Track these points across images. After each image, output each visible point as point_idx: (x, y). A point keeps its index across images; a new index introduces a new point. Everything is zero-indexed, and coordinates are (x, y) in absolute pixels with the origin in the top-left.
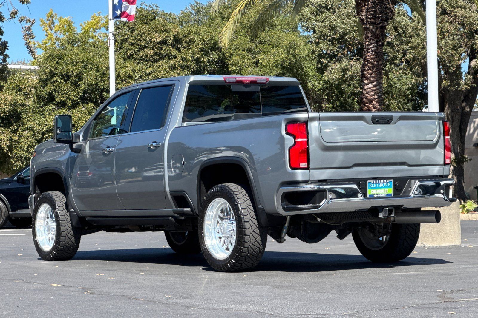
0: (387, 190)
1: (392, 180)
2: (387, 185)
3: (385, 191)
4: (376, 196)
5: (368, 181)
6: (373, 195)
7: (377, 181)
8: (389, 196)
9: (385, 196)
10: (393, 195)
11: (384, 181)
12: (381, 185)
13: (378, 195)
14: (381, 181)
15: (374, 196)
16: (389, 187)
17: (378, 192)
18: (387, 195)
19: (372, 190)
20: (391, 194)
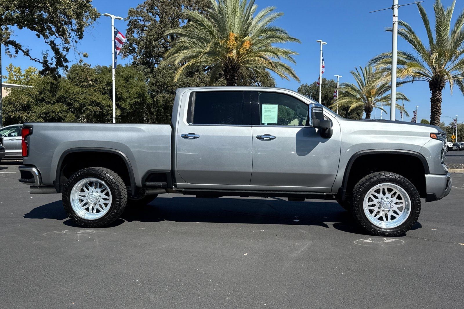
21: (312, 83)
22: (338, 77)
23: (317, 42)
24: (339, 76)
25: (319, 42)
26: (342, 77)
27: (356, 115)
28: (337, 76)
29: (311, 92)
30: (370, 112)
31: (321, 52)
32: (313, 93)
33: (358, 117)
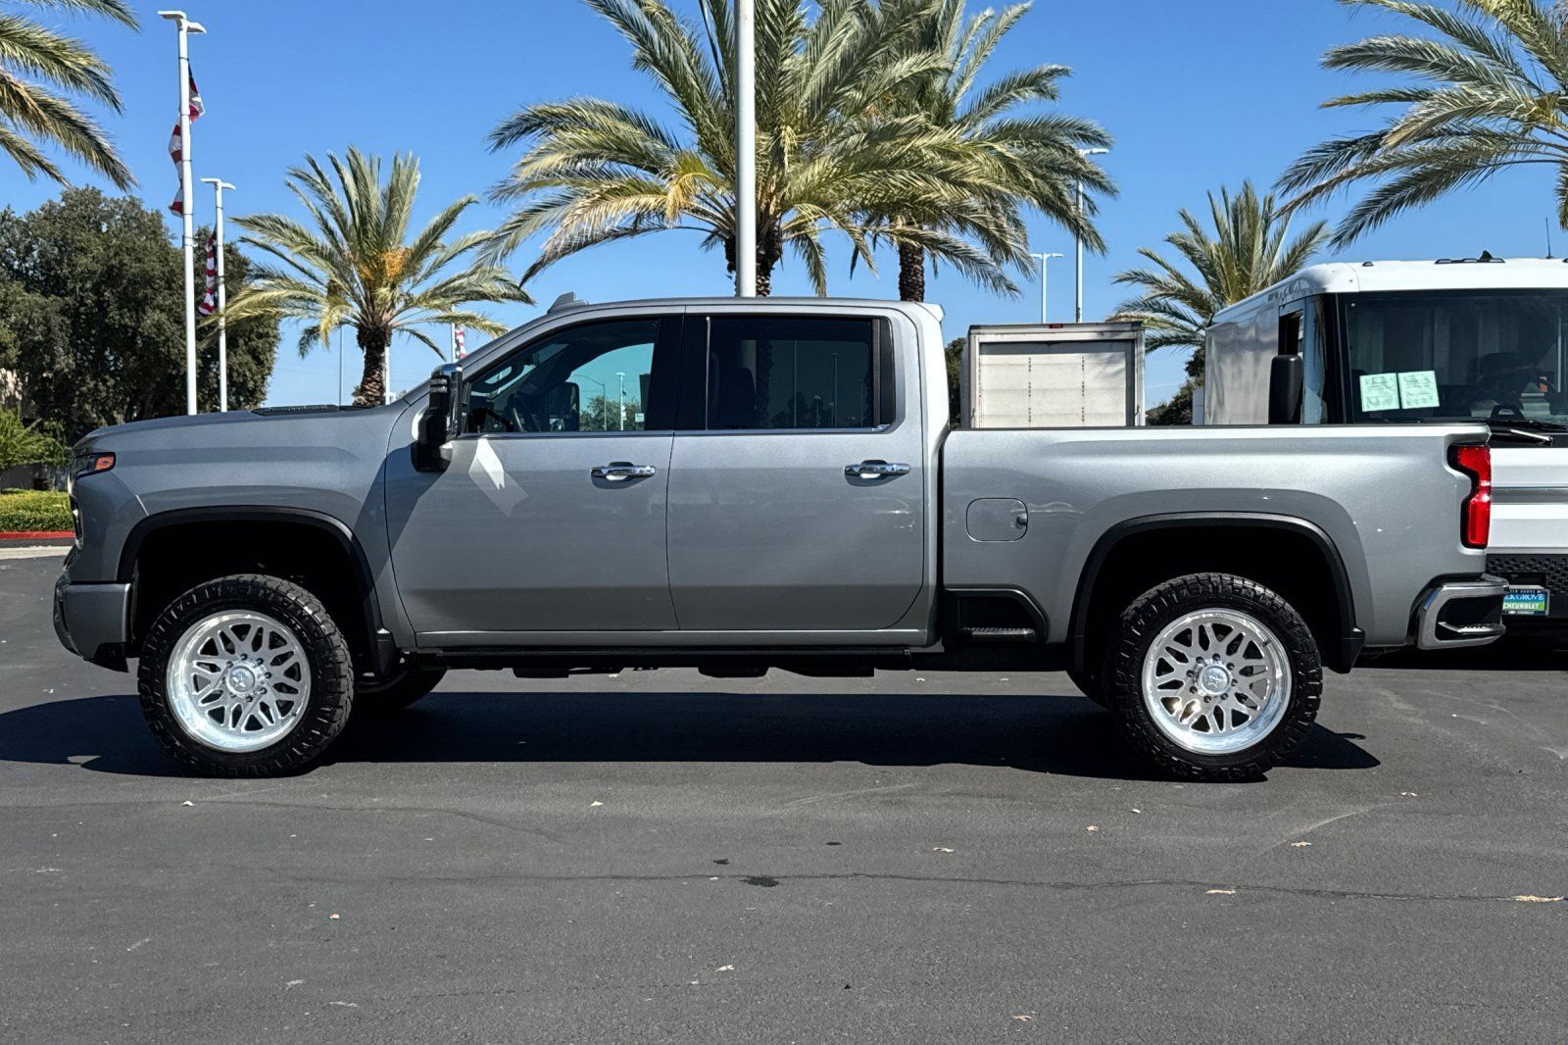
21: (35, 209)
22: (216, 189)
23: (165, 16)
24: (220, 185)
25: (174, 21)
26: (234, 188)
27: (248, 358)
28: (215, 184)
29: (29, 250)
30: (383, 350)
31: (184, 65)
32: (42, 255)
33: (254, 368)
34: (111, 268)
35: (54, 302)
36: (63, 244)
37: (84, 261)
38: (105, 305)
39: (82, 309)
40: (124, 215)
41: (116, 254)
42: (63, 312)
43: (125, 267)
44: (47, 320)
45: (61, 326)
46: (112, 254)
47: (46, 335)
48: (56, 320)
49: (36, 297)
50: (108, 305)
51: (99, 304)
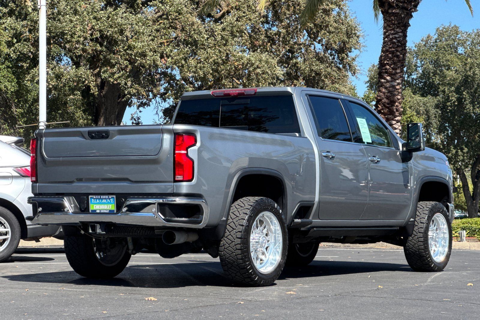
0: (111, 206)
1: (115, 196)
2: (111, 201)
3: (109, 207)
4: (98, 211)
5: (90, 197)
6: (95, 211)
7: (99, 197)
8: (111, 212)
9: (108, 211)
10: (115, 212)
11: (106, 197)
12: (104, 201)
13: (100, 210)
14: (102, 197)
15: (97, 211)
16: (112, 203)
17: (101, 208)
18: (110, 211)
19: (95, 206)
20: (114, 211)
34: (467, 77)
35: (431, 101)
36: (436, 63)
37: (451, 74)
38: (463, 100)
39: (449, 104)
40: (472, 42)
41: (471, 68)
42: (437, 106)
43: (476, 76)
44: (427, 112)
45: (436, 114)
46: (468, 69)
47: (428, 120)
48: (433, 111)
49: (418, 98)
50: (465, 100)
51: (460, 100)
